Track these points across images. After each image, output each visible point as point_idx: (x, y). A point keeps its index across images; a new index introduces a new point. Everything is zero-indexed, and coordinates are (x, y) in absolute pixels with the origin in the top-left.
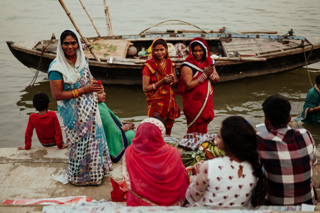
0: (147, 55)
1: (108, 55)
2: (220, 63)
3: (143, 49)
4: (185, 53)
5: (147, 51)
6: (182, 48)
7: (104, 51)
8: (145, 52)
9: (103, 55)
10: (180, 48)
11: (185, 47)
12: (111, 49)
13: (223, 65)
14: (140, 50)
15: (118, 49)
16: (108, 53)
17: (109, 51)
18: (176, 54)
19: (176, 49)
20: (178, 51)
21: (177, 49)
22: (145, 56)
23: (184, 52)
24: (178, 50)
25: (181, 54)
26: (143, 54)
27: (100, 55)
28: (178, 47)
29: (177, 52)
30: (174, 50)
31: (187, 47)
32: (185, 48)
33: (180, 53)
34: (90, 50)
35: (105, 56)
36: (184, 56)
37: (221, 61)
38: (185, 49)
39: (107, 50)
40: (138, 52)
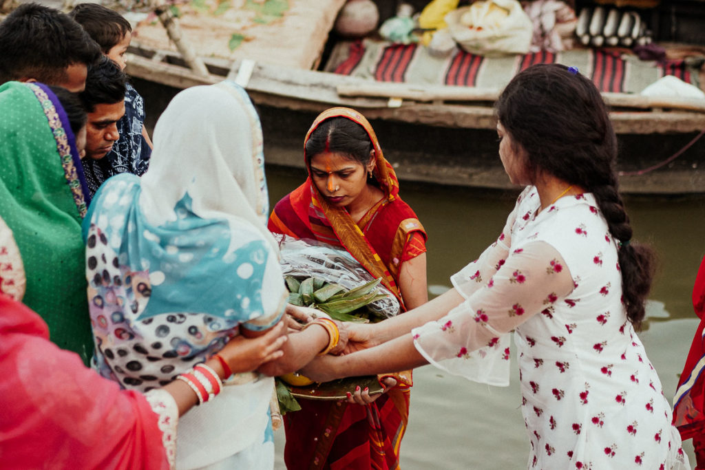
0: (416, 38)
1: (247, 40)
2: (687, 122)
3: (405, 10)
4: (569, 42)
5: (418, 21)
6: (559, 21)
7: (238, 20)
8: (411, 25)
9: (226, 40)
10: (549, 22)
11: (572, 15)
12: (266, 14)
13: (697, 132)
14: (393, 14)
15: (294, 14)
16: (250, 33)
17: (257, 22)
18: (533, 44)
19: (532, 21)
20: (539, 32)
21: (537, 24)
22: (406, 41)
23: (564, 38)
24: (541, 26)
25: (549, 46)
26: (398, 33)
27: (218, 36)
28: (541, 15)
29: (535, 35)
30: (522, 28)
31: (578, 15)
32: (570, 21)
33: (546, 42)
34: (166, 23)
35: (235, 43)
36: (563, 52)
37: (690, 116)
38: (568, 27)
39: (252, 14)
40: (380, 23)
